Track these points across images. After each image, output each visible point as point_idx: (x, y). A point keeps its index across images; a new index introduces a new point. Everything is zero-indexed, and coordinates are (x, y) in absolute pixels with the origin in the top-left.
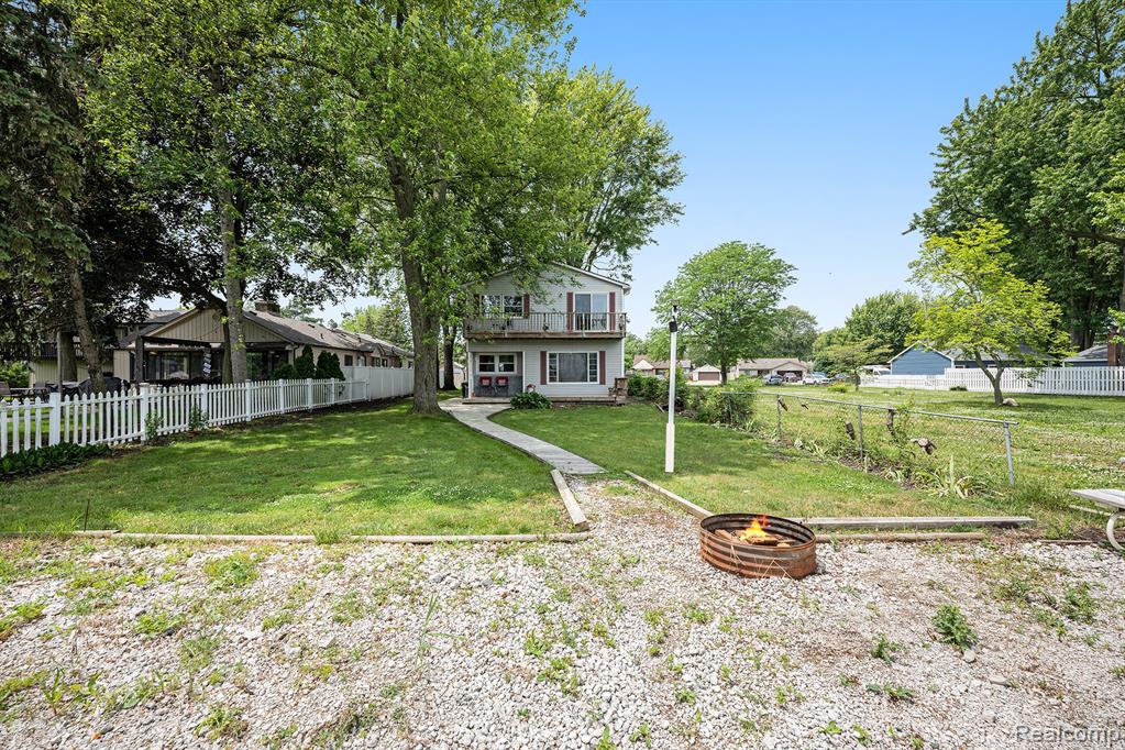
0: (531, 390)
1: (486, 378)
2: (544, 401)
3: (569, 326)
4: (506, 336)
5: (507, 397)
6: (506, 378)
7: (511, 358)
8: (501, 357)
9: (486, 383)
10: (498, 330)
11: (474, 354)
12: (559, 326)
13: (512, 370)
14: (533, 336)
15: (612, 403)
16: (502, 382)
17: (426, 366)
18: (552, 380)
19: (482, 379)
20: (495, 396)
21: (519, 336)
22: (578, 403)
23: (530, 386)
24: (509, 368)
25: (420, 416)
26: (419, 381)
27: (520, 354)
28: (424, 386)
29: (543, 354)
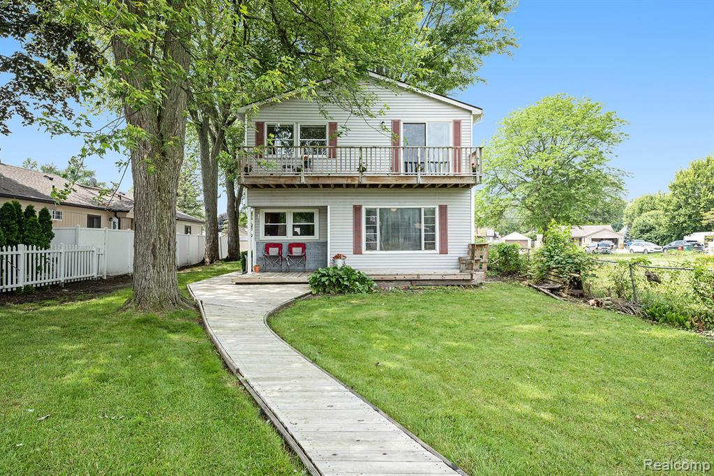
0: (340, 263)
1: (275, 245)
2: (363, 280)
3: (395, 167)
4: (303, 181)
5: (305, 271)
6: (303, 246)
7: (310, 217)
8: (295, 215)
9: (274, 251)
10: (289, 173)
11: (257, 209)
12: (380, 167)
13: (312, 233)
14: (344, 182)
15: (466, 284)
16: (297, 251)
17: (154, 221)
18: (369, 247)
19: (268, 246)
20: (287, 271)
21: (321, 182)
22: (415, 283)
23: (338, 257)
24: (308, 231)
25: (140, 315)
26: (141, 249)
27: (323, 210)
28: (150, 259)
29: (357, 209)
